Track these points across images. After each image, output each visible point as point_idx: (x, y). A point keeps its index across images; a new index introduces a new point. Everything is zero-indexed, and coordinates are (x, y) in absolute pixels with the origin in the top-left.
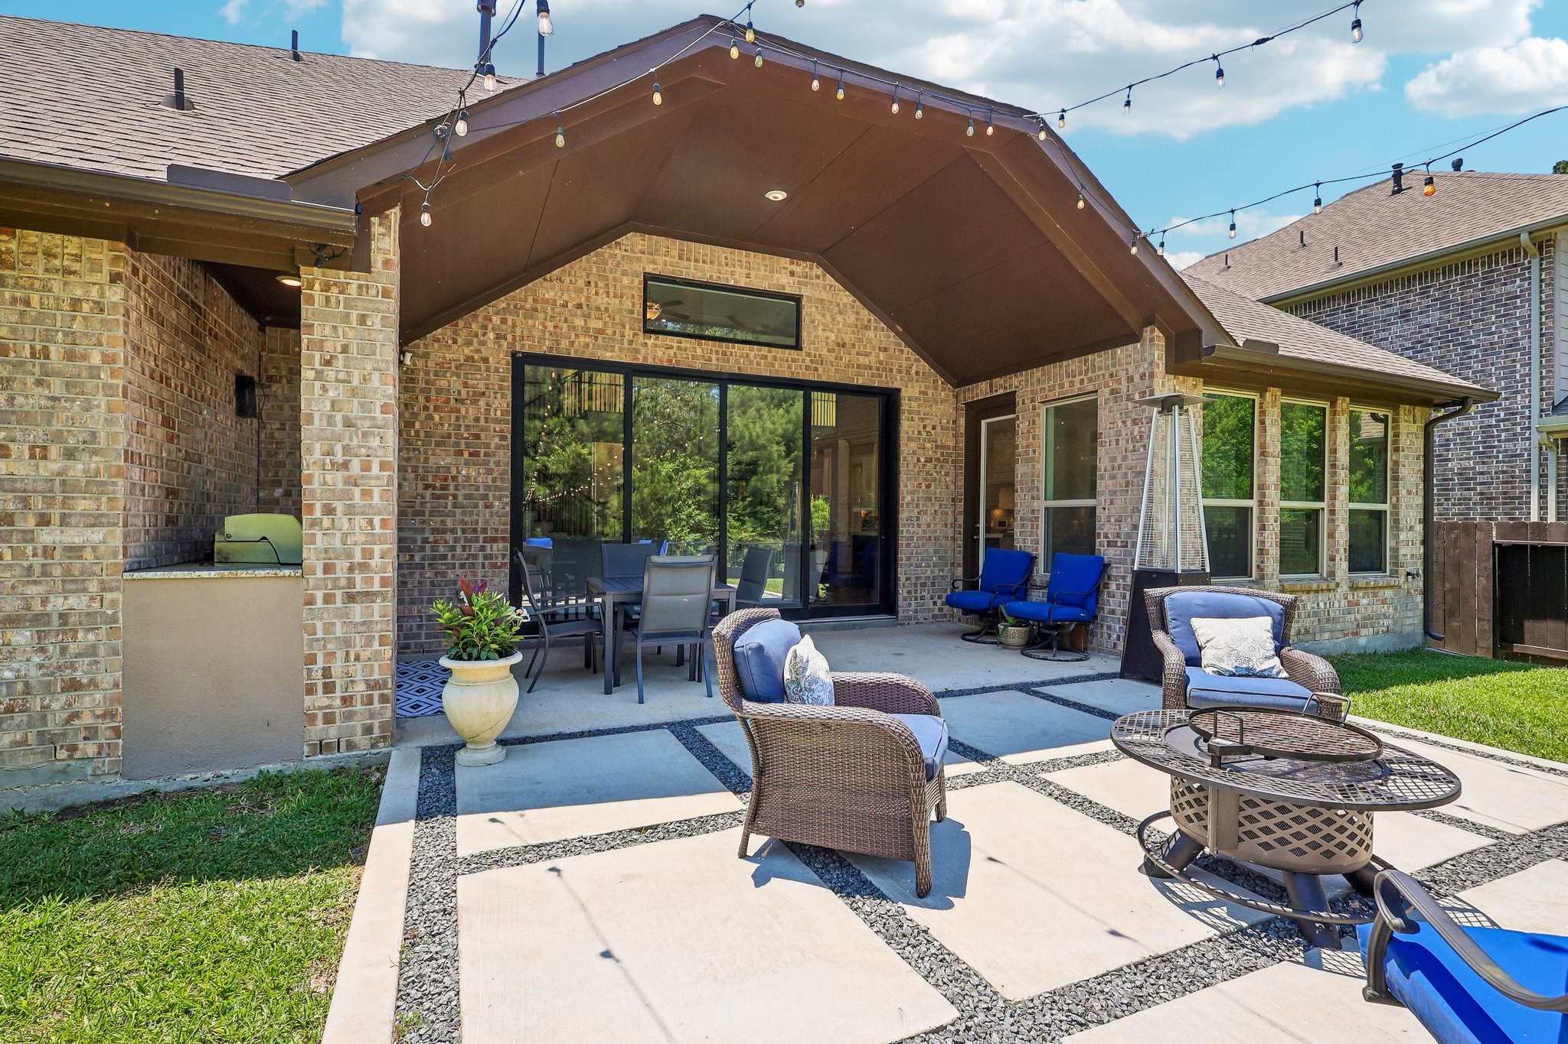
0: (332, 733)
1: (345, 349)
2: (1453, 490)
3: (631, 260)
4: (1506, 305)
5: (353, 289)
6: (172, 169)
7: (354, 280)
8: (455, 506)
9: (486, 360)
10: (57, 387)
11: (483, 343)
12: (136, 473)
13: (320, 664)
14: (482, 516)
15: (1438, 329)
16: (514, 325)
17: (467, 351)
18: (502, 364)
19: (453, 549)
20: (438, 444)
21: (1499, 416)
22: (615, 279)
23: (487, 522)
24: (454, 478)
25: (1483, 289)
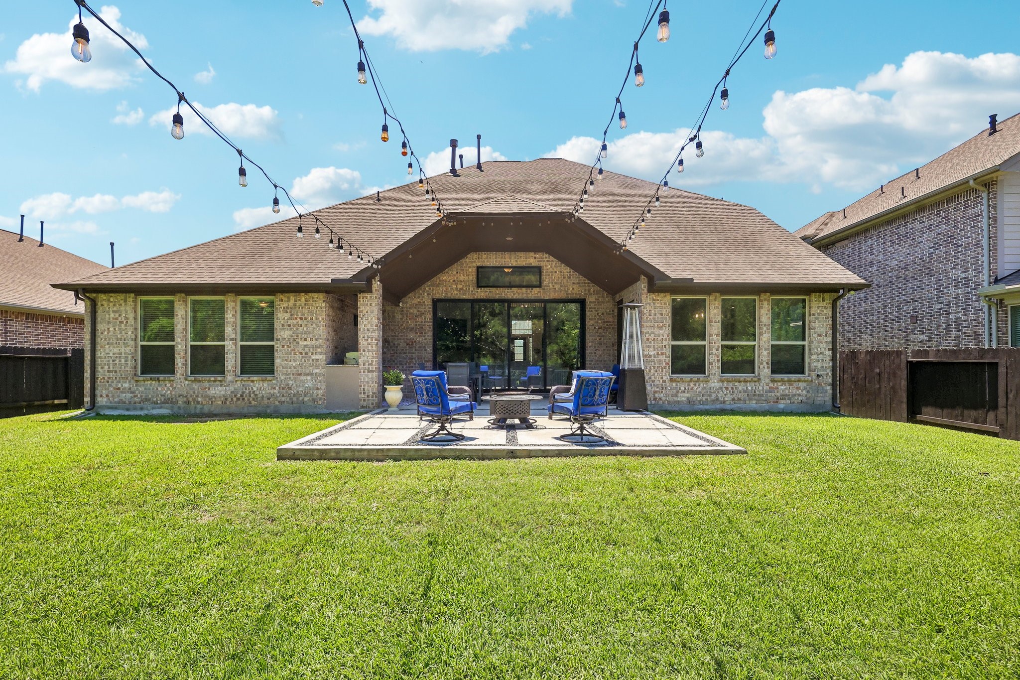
0: (365, 404)
1: (367, 312)
2: (952, 331)
3: (472, 262)
4: (974, 220)
5: (369, 297)
6: (332, 280)
7: (368, 295)
8: (415, 350)
9: (424, 302)
10: (314, 326)
11: (423, 297)
12: (328, 343)
13: (362, 387)
14: (424, 354)
15: (944, 235)
16: (433, 290)
17: (418, 300)
18: (429, 303)
19: (415, 364)
20: (410, 331)
21: (972, 286)
22: (466, 270)
23: (425, 356)
24: (415, 341)
25: (964, 211)
